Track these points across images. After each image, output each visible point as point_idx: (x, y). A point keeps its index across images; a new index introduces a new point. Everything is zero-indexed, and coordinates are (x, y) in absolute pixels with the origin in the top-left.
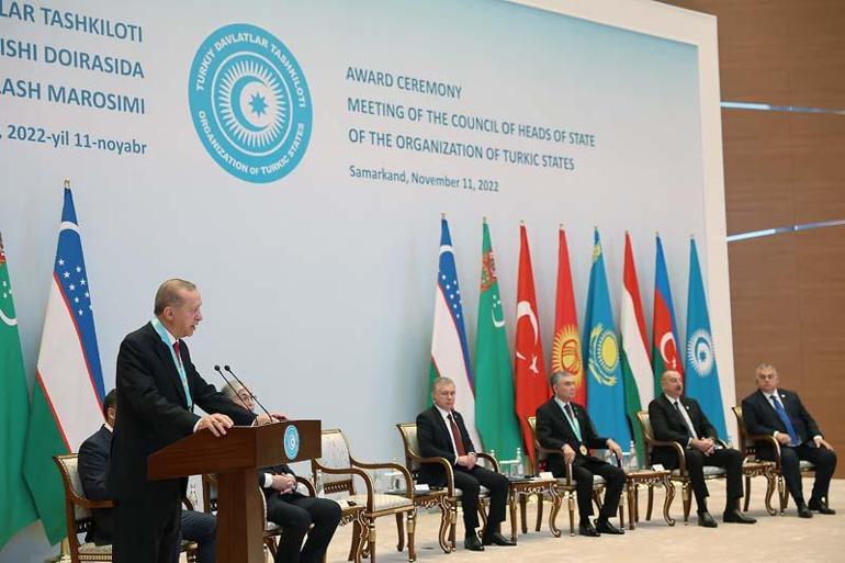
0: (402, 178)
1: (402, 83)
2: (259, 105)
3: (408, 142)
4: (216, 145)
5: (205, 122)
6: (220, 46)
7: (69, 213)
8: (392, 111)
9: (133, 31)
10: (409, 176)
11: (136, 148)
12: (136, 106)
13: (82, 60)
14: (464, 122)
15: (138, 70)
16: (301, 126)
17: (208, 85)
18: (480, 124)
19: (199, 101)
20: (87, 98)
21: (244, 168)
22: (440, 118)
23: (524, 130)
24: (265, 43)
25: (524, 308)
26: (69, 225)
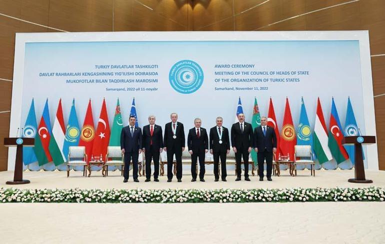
0: (232, 89)
1: (233, 66)
2: (188, 77)
3: (235, 80)
4: (176, 87)
5: (173, 82)
6: (177, 66)
7: (134, 104)
8: (229, 73)
9: (156, 66)
10: (235, 88)
11: (156, 89)
12: (156, 81)
13: (144, 74)
14: (256, 73)
15: (157, 74)
16: (200, 80)
17: (174, 74)
18: (262, 73)
19: (171, 78)
20: (144, 81)
21: (183, 91)
22: (247, 73)
23: (279, 73)
24: (190, 63)
25: (270, 120)
26: (133, 106)
